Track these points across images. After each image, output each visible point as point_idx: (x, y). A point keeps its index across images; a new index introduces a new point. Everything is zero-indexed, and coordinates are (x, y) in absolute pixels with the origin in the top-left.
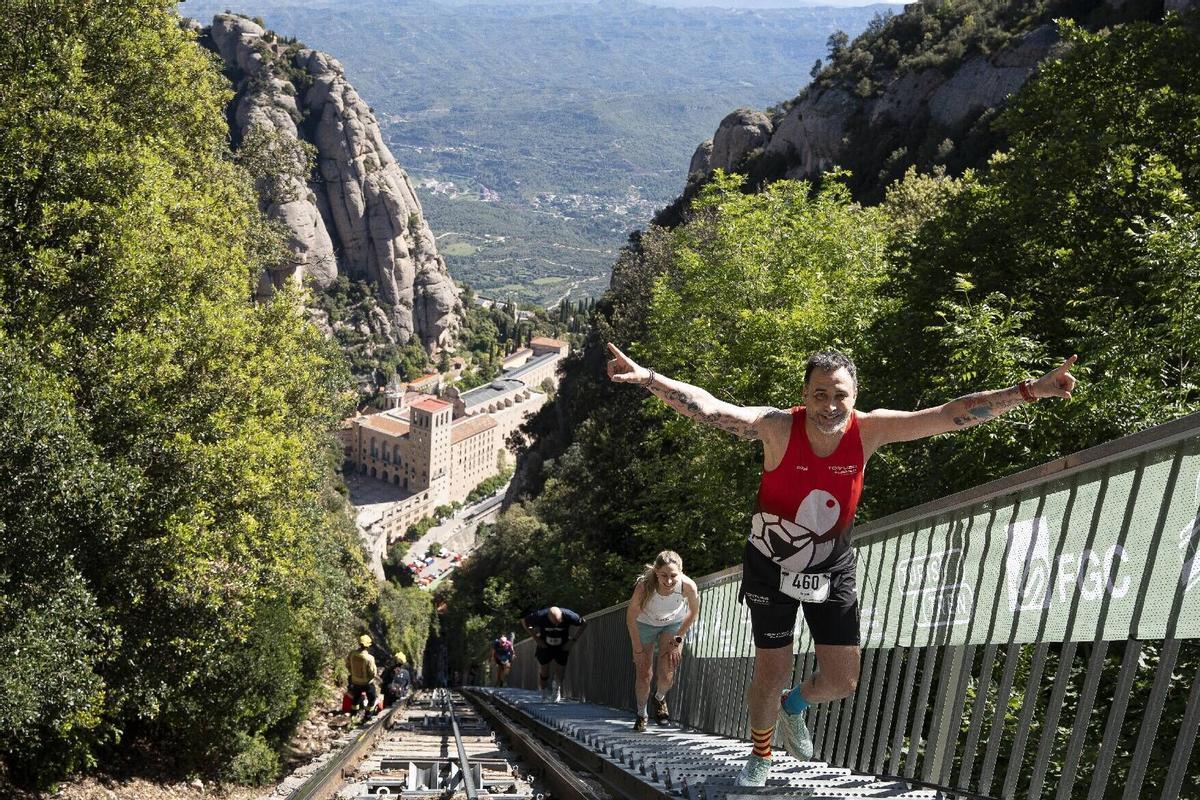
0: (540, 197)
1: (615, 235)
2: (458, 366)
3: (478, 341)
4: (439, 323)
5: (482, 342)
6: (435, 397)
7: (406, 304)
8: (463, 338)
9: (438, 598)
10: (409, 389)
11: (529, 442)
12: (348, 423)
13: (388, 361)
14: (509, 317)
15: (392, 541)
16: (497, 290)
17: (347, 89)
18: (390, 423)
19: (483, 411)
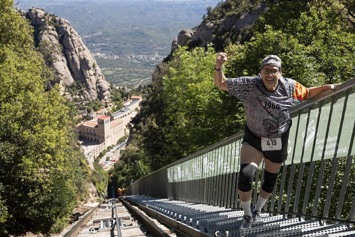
0: (130, 56)
1: (153, 66)
2: (111, 106)
3: (116, 98)
4: (104, 94)
5: (117, 99)
6: (105, 115)
7: (94, 89)
8: (111, 98)
9: (110, 173)
10: (97, 114)
11: (133, 126)
12: (79, 125)
13: (90, 106)
14: (124, 91)
15: (96, 158)
16: (120, 83)
17: (71, 28)
18: (92, 124)
19: (119, 118)
